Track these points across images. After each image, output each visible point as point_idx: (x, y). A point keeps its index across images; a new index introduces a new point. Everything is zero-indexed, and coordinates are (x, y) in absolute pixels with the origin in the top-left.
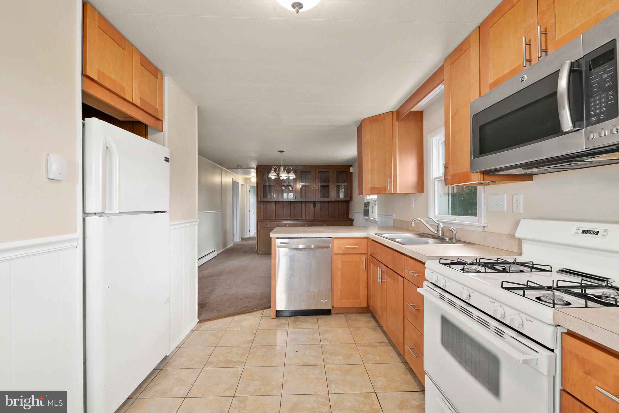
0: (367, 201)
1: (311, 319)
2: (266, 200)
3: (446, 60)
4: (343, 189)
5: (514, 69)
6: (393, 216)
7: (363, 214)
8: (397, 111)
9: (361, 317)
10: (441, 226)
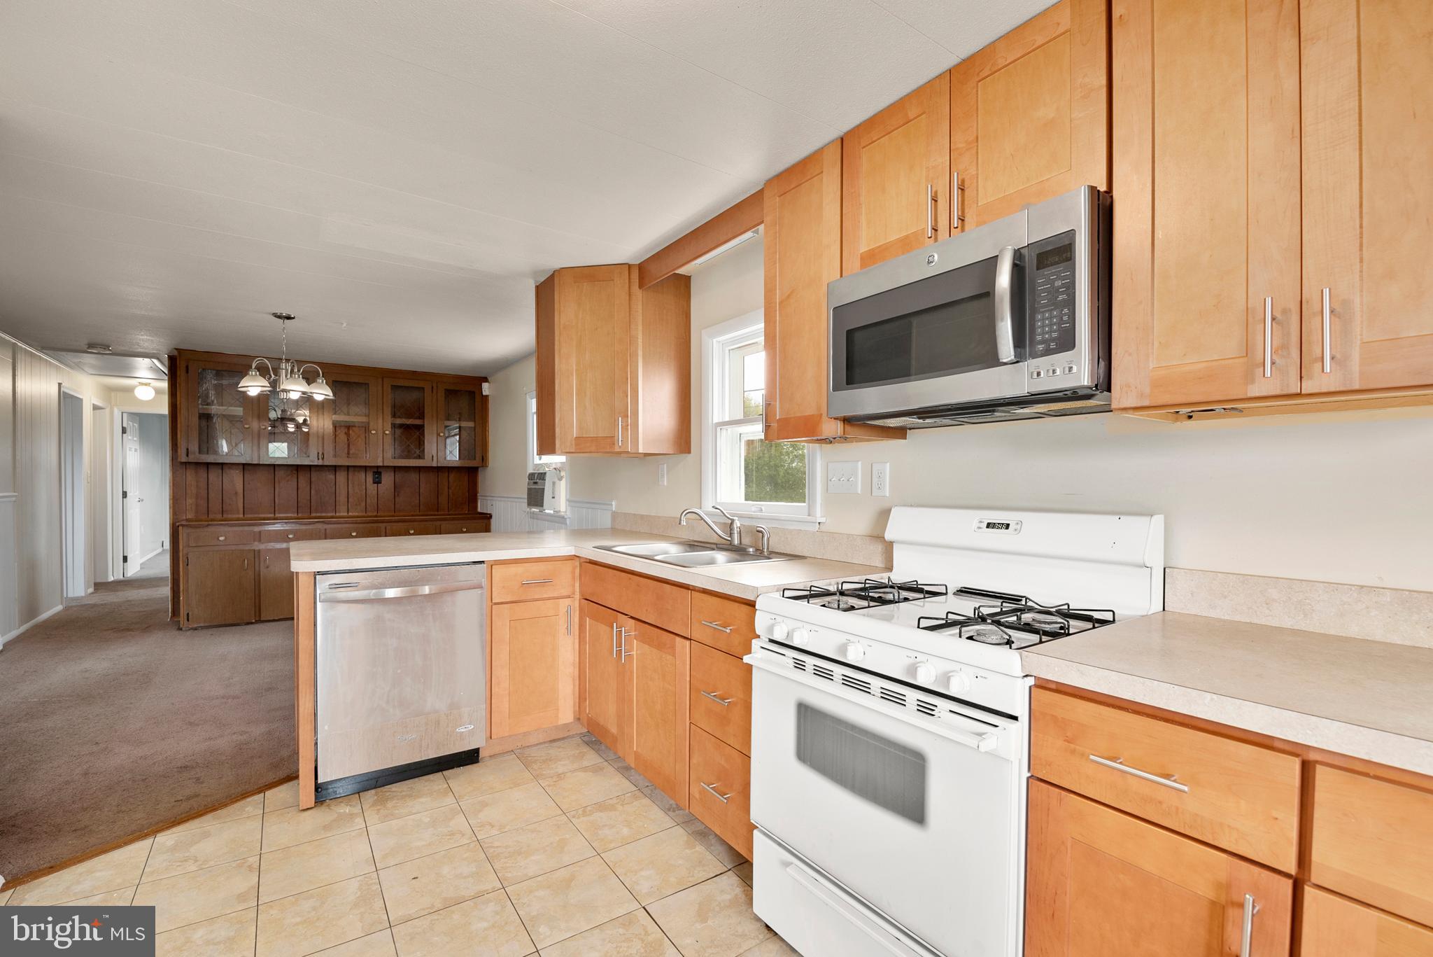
0: (534, 470)
1: (427, 784)
2: (210, 458)
3: (769, 182)
4: (457, 437)
5: (907, 237)
6: (612, 505)
7: (526, 501)
8: (639, 264)
9: (560, 750)
10: (737, 524)
